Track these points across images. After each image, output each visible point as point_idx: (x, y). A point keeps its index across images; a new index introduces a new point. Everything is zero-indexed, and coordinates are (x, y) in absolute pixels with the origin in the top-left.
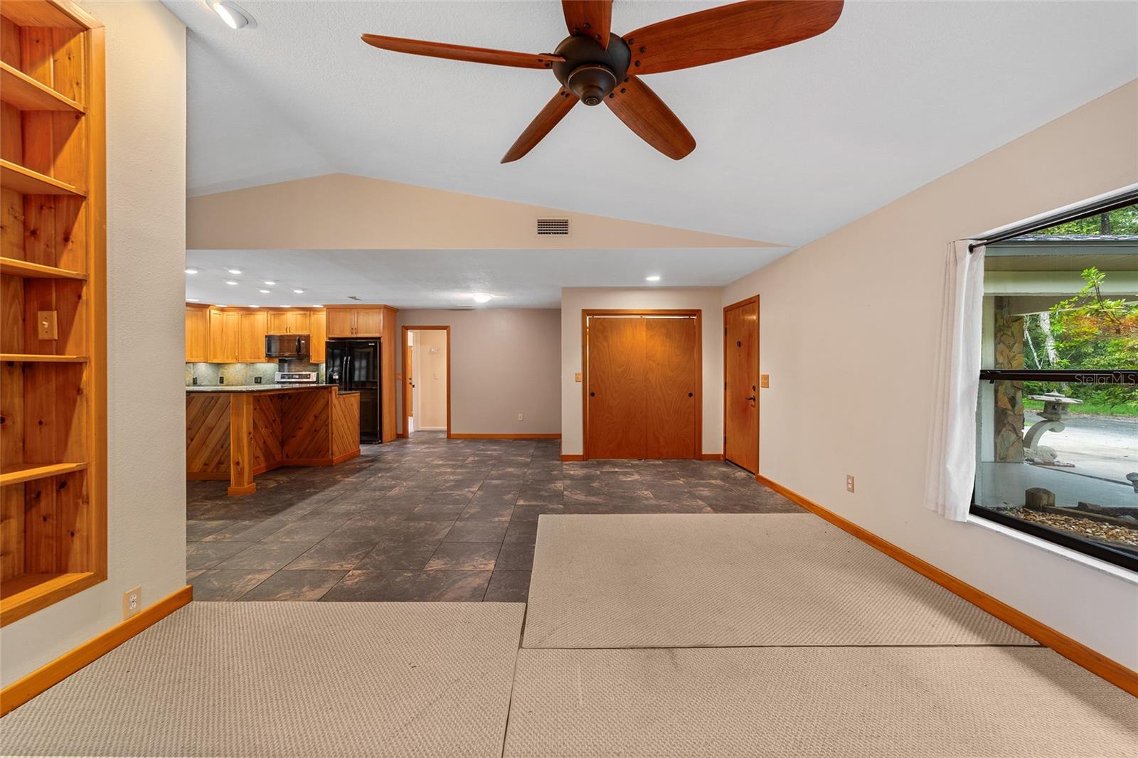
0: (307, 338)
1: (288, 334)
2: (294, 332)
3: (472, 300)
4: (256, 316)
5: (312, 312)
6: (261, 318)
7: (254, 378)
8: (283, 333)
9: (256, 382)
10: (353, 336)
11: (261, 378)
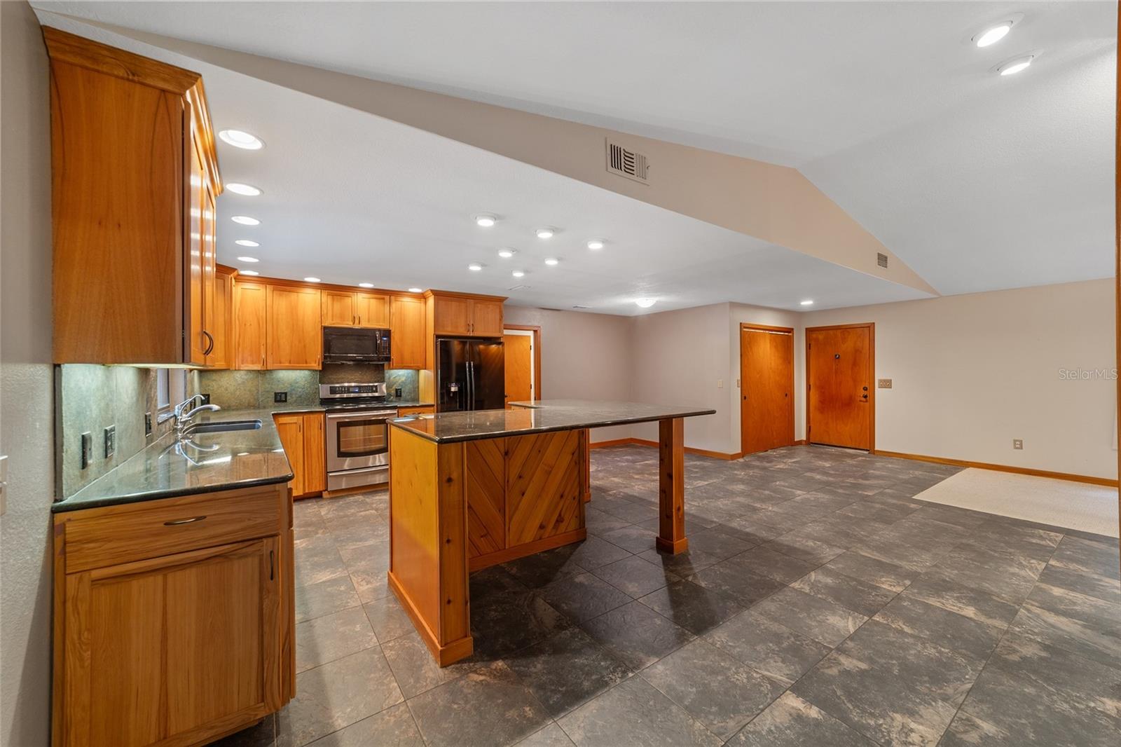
0: (387, 333)
1: (357, 326)
2: (365, 324)
3: (635, 305)
4: (301, 295)
5: (393, 298)
6: (309, 300)
7: (273, 394)
8: (348, 324)
9: (276, 401)
10: (468, 335)
11: (286, 394)
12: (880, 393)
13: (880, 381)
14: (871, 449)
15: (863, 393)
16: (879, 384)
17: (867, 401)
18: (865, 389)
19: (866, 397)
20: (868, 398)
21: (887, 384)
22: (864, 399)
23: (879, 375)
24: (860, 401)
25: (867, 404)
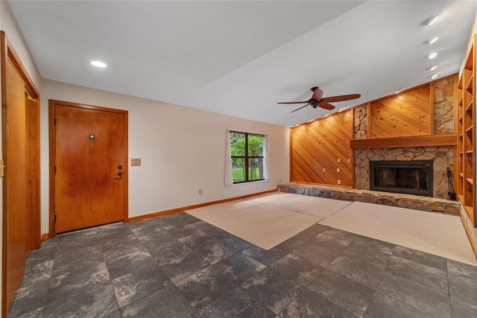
12: (132, 170)
13: (133, 160)
14: (125, 219)
15: (117, 171)
16: (132, 163)
17: (121, 178)
18: (120, 167)
19: (120, 174)
20: (122, 176)
21: (137, 162)
22: (118, 177)
23: (132, 155)
24: (115, 179)
25: (121, 181)
